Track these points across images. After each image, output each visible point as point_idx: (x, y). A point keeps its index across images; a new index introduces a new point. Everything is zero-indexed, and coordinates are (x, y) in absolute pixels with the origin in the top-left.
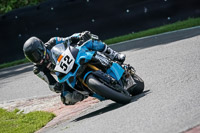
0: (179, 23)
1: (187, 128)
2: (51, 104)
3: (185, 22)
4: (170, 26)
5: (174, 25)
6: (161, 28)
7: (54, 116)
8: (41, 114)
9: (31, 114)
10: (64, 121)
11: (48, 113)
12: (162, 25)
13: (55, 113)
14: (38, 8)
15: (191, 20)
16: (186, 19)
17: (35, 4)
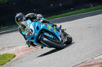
0: (77, 11)
1: (81, 62)
2: (13, 50)
3: (80, 11)
4: (72, 12)
5: (75, 12)
6: (68, 13)
7: (15, 56)
8: (9, 55)
9: (4, 55)
10: (20, 58)
11: (12, 54)
12: (69, 12)
13: (16, 54)
14: (7, 3)
15: (83, 10)
16: (80, 9)
17: (6, 1)
